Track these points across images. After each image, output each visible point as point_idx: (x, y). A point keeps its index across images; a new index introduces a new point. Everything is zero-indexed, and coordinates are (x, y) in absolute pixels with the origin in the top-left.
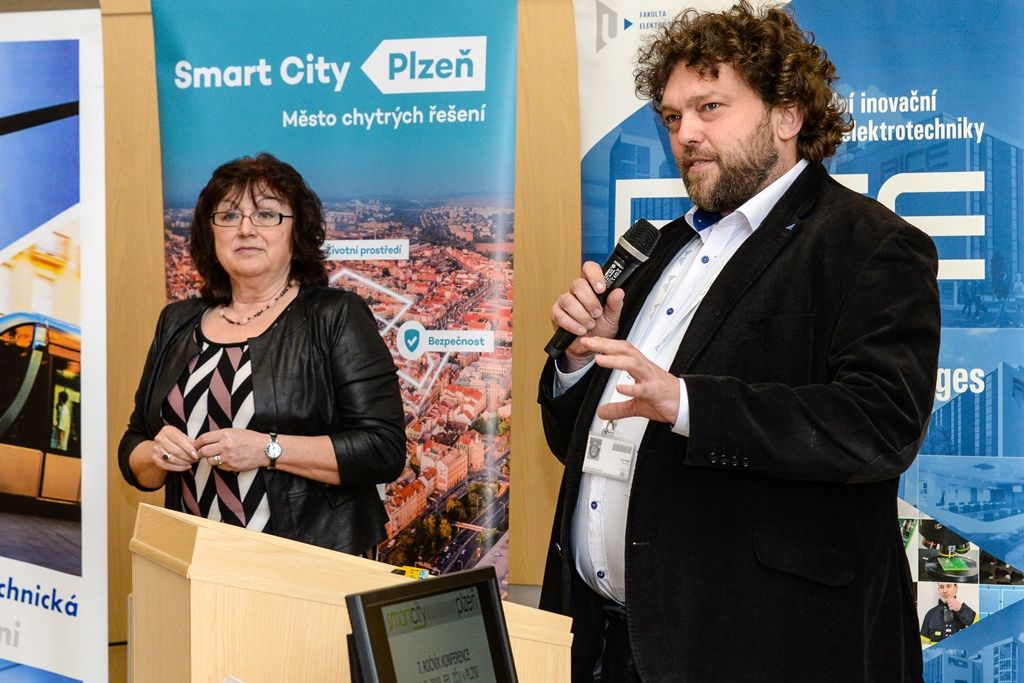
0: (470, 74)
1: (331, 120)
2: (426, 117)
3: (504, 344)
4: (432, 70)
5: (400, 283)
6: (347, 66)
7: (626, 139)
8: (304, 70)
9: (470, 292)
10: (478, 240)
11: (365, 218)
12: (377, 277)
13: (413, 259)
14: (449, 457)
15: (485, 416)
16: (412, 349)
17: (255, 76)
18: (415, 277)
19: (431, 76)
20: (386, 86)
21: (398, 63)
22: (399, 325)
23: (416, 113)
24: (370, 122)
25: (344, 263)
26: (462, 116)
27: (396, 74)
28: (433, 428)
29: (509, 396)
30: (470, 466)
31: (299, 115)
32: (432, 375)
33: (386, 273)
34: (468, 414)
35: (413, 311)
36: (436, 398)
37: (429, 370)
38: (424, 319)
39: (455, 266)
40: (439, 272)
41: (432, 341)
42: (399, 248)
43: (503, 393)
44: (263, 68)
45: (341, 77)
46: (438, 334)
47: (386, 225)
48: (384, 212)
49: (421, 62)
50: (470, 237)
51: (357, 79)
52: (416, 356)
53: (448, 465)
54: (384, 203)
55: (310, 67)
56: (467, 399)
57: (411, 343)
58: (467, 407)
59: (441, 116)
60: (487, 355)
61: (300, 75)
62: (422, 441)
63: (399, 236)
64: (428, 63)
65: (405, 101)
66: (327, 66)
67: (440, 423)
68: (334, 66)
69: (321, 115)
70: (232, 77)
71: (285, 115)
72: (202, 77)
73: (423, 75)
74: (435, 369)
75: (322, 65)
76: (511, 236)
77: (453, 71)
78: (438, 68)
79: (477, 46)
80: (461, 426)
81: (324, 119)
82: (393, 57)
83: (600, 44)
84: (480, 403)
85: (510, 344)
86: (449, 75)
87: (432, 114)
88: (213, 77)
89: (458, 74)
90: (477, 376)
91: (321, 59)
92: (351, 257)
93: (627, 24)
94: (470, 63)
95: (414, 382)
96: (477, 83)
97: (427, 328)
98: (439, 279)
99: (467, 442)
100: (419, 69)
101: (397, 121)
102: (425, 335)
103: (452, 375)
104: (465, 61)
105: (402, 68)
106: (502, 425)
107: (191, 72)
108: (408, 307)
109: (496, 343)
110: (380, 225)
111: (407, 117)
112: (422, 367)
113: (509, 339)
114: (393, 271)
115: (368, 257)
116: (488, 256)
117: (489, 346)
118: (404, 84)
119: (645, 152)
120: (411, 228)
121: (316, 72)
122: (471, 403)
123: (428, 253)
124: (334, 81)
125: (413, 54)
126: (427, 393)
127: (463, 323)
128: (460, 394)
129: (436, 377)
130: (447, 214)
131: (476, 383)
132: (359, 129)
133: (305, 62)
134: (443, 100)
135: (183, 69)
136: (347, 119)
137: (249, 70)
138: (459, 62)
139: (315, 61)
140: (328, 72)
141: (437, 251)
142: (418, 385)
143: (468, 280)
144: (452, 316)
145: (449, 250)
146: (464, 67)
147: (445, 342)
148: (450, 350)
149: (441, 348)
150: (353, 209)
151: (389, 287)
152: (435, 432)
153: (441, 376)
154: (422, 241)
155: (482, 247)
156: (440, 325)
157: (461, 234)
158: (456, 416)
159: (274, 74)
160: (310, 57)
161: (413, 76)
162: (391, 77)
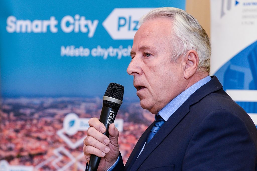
6: (96, 22)
7: (233, 68)
8: (74, 24)
17: (48, 27)
20: (116, 35)
21: (122, 22)
27: (121, 28)
44: (53, 22)
45: (92, 29)
49: (135, 22)
51: (101, 30)
55: (77, 23)
61: (72, 27)
66: (86, 22)
68: (90, 22)
70: (37, 26)
72: (21, 27)
73: (135, 29)
75: (83, 21)
81: (83, 52)
82: (120, 18)
83: (223, 14)
88: (27, 27)
91: (83, 18)
93: (237, 3)
100: (133, 25)
107: (15, 23)
119: (242, 75)
120: (125, 114)
121: (80, 26)
123: (132, 128)
124: (88, 31)
125: (130, 18)
132: (100, 58)
133: (75, 20)
135: (12, 21)
137: (46, 23)
139: (79, 20)
140: (86, 26)
141: (137, 127)
150: (94, 102)
154: (129, 121)
159: (58, 26)
160: (77, 17)
161: (129, 29)
162: (119, 29)
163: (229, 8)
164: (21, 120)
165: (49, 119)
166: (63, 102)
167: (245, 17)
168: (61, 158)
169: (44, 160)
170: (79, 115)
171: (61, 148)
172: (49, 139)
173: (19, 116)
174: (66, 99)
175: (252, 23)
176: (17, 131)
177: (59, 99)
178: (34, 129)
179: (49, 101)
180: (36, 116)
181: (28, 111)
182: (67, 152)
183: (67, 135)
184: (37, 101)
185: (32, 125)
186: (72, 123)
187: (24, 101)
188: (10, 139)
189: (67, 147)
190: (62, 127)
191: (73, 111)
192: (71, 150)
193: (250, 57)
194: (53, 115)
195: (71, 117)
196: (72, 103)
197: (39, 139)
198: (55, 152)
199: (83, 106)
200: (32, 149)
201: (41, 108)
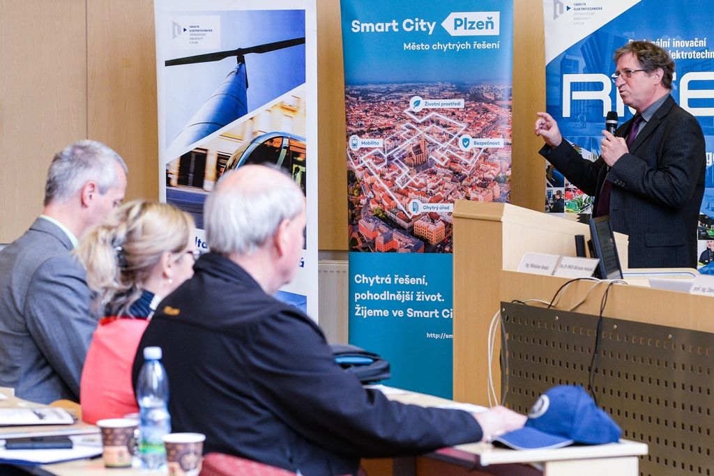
0: (492, 28)
1: (427, 47)
2: (472, 46)
3: (508, 144)
4: (475, 26)
5: (460, 118)
7: (568, 57)
8: (414, 25)
9: (494, 122)
10: (496, 99)
11: (443, 90)
12: (449, 115)
13: (466, 107)
14: (484, 193)
15: (501, 175)
16: (466, 147)
17: (390, 27)
18: (467, 115)
19: (474, 28)
20: (453, 33)
21: (459, 23)
22: (459, 136)
23: (467, 45)
24: (445, 48)
25: (433, 110)
26: (489, 46)
27: (458, 28)
28: (476, 180)
29: (510, 167)
30: (494, 196)
31: (412, 45)
32: (476, 158)
33: (453, 114)
34: (492, 174)
35: (466, 130)
36: (477, 168)
37: (474, 156)
38: (472, 134)
39: (486, 111)
40: (479, 113)
41: (475, 143)
42: (460, 103)
43: (508, 165)
44: (394, 24)
45: (432, 29)
46: (478, 140)
47: (453, 93)
48: (452, 87)
49: (469, 22)
50: (493, 98)
51: (439, 29)
52: (468, 149)
53: (483, 196)
54: (452, 83)
55: (417, 24)
56: (492, 168)
57: (465, 144)
58: (492, 171)
59: (479, 46)
60: (501, 149)
61: (412, 27)
62: (471, 186)
63: (460, 98)
64: (473, 23)
65: (462, 39)
66: (425, 24)
67: (480, 178)
68: (428, 23)
69: (422, 45)
70: (380, 28)
71: (405, 45)
72: (365, 27)
73: (470, 28)
74: (477, 155)
75: (422, 23)
76: (511, 98)
77: (485, 27)
78: (478, 25)
79: (495, 16)
80: (489, 180)
81: (424, 47)
82: (456, 20)
83: (556, 16)
84: (498, 169)
85: (511, 144)
86: (482, 28)
87: (475, 45)
88: (370, 27)
89: (487, 28)
90: (497, 158)
91: (422, 20)
92: (437, 107)
93: (568, 8)
94: (492, 23)
95: (467, 161)
96: (495, 32)
97: (473, 138)
98: (478, 116)
99: (492, 187)
100: (468, 25)
101: (458, 48)
102: (472, 141)
103: (486, 158)
104: (490, 22)
105: (461, 25)
106: (508, 179)
107: (360, 26)
108: (464, 129)
109: (505, 144)
110: (450, 93)
111: (463, 46)
112: (471, 154)
113: (510, 142)
114: (457, 113)
115: (445, 107)
116: (501, 106)
117: (502, 145)
118: (461, 32)
119: (577, 62)
120: (465, 94)
121: (419, 26)
122: (494, 169)
123: (473, 105)
124: (428, 30)
125: (466, 19)
126: (474, 165)
127: (491, 136)
128: (489, 166)
129: (477, 158)
130: (482, 88)
131: (496, 161)
132: (441, 51)
133: (415, 22)
134: (480, 39)
135: (356, 24)
136: (435, 47)
137: (388, 25)
138: (487, 23)
139: (419, 21)
140: (426, 26)
141: (478, 104)
142: (469, 162)
143: (492, 117)
144: (485, 132)
145: (483, 104)
146: (490, 25)
147: (482, 144)
148: (484, 147)
149: (480, 146)
150: (437, 86)
151: (455, 120)
152: (477, 182)
153: (480, 158)
154: (470, 99)
155: (498, 103)
156: (479, 136)
157: (489, 97)
158: (487, 175)
159: (400, 27)
160: (417, 19)
161: (465, 28)
162: (456, 29)
163: (561, 12)
164: (370, 102)
165: (395, 101)
166: (407, 87)
167: (576, 19)
168: (408, 131)
169: (393, 133)
170: (423, 97)
171: (408, 123)
172: (396, 117)
173: (367, 99)
174: (410, 84)
175: (583, 23)
176: (366, 111)
177: (403, 85)
178: (382, 109)
179: (396, 86)
180: (383, 98)
181: (376, 95)
182: (414, 126)
183: (413, 113)
184: (382, 87)
185: (379, 105)
186: (417, 103)
187: (371, 87)
188: (360, 118)
189: (413, 122)
190: (408, 106)
191: (417, 94)
192: (418, 124)
193: (582, 49)
194: (399, 98)
195: (417, 98)
196: (417, 87)
197: (387, 116)
198: (403, 126)
199: (427, 89)
200: (381, 125)
201: (388, 92)
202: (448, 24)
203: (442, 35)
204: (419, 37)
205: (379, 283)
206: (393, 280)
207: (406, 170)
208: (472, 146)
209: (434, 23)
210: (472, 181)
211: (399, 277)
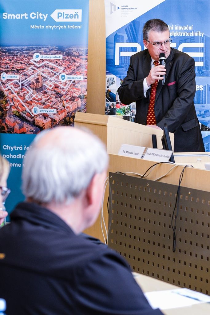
1: (43, 27)
2: (67, 27)
3: (85, 79)
4: (68, 17)
5: (60, 65)
7: (118, 34)
8: (36, 16)
9: (78, 67)
10: (80, 55)
11: (51, 50)
12: (54, 63)
13: (63, 59)
14: (73, 104)
15: (81, 95)
16: (63, 79)
17: (24, 17)
18: (64, 63)
19: (68, 18)
20: (57, 20)
21: (60, 15)
22: (60, 74)
23: (64, 26)
24: (53, 28)
25: (46, 60)
26: (76, 27)
27: (59, 17)
28: (68, 97)
29: (86, 90)
30: (78, 106)
31: (35, 26)
32: (68, 86)
33: (57, 62)
34: (77, 94)
35: (63, 71)
36: (69, 91)
37: (68, 84)
38: (66, 73)
39: (74, 61)
40: (70, 62)
41: (68, 78)
42: (60, 57)
43: (85, 90)
44: (26, 15)
45: (45, 18)
46: (70, 76)
47: (57, 52)
48: (56, 49)
49: (66, 15)
50: (78, 55)
51: (50, 18)
52: (64, 81)
53: (72, 105)
54: (56, 46)
55: (38, 15)
56: (77, 91)
57: (63, 78)
58: (77, 93)
59: (71, 27)
60: (82, 81)
61: (35, 17)
62: (66, 100)
63: (60, 54)
64: (68, 15)
65: (62, 23)
66: (42, 15)
67: (70, 96)
68: (44, 15)
69: (40, 26)
70: (18, 16)
71: (31, 26)
72: (10, 16)
73: (66, 18)
74: (69, 84)
75: (41, 15)
76: (87, 54)
77: (74, 17)
78: (70, 16)
79: (80, 12)
80: (76, 97)
82: (59, 13)
83: (112, 12)
84: (80, 92)
85: (87, 79)
86: (73, 18)
87: (68, 27)
88: (13, 16)
89: (75, 18)
90: (79, 86)
91: (40, 13)
92: (48, 59)
93: (118, 8)
94: (78, 15)
95: (64, 87)
97: (67, 75)
98: (70, 64)
99: (77, 101)
100: (65, 16)
101: (60, 28)
102: (66, 76)
103: (74, 85)
104: (77, 15)
105: (61, 16)
106: (85, 97)
107: (7, 15)
108: (62, 70)
109: (84, 78)
110: (55, 51)
111: (62, 27)
112: (66, 84)
113: (87, 78)
114: (58, 62)
115: (52, 59)
116: (82, 59)
117: (82, 79)
118: (61, 20)
120: (63, 52)
121: (39, 16)
122: (78, 92)
123: (67, 58)
124: (44, 18)
125: (64, 13)
126: (67, 89)
127: (76, 74)
128: (75, 90)
129: (69, 86)
130: (72, 49)
131: (79, 87)
132: (50, 29)
133: (36, 14)
134: (71, 23)
135: (5, 14)
136: (47, 27)
137: (22, 15)
138: (75, 15)
139: (39, 14)
140: (42, 16)
141: (70, 58)
142: (65, 88)
143: (77, 64)
144: (73, 72)
145: (73, 57)
146: (76, 16)
147: (72, 78)
148: (73, 80)
149: (71, 79)
150: (48, 48)
151: (57, 65)
152: (69, 98)
153: (71, 86)
154: (66, 55)
155: (80, 57)
156: (70, 74)
157: (76, 54)
158: (74, 95)
159: (28, 16)
160: (38, 13)
161: (63, 18)
162: (58, 18)
163: (115, 10)
164: (12, 55)
165: (26, 55)
166: (32, 48)
167: (123, 14)
168: (32, 71)
169: (24, 72)
170: (41, 53)
171: (32, 67)
172: (26, 63)
173: (10, 54)
174: (34, 47)
175: (126, 16)
176: (10, 60)
177: (30, 47)
178: (19, 59)
179: (26, 47)
180: (19, 54)
181: (15, 52)
182: (35, 68)
183: (35, 61)
184: (19, 48)
185: (17, 57)
186: (37, 56)
187: (13, 48)
188: (7, 64)
189: (35, 66)
190: (32, 58)
191: (37, 52)
192: (38, 67)
193: (126, 30)
194: (28, 53)
195: (37, 54)
196: (37, 48)
197: (21, 63)
198: (30, 68)
199: (42, 49)
200: (18, 68)
201: (22, 50)
202: (54, 16)
203: (51, 21)
204: (38, 22)
205: (16, 149)
206: (23, 148)
207: (31, 91)
208: (66, 79)
209: (47, 15)
210: (66, 97)
211: (27, 147)
